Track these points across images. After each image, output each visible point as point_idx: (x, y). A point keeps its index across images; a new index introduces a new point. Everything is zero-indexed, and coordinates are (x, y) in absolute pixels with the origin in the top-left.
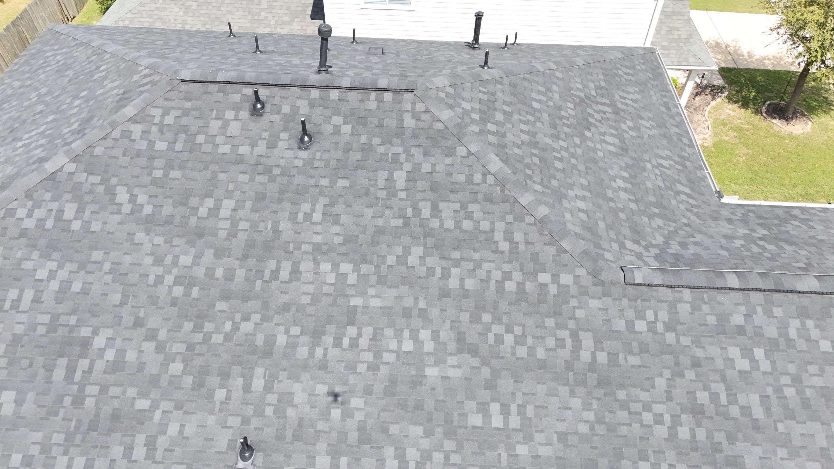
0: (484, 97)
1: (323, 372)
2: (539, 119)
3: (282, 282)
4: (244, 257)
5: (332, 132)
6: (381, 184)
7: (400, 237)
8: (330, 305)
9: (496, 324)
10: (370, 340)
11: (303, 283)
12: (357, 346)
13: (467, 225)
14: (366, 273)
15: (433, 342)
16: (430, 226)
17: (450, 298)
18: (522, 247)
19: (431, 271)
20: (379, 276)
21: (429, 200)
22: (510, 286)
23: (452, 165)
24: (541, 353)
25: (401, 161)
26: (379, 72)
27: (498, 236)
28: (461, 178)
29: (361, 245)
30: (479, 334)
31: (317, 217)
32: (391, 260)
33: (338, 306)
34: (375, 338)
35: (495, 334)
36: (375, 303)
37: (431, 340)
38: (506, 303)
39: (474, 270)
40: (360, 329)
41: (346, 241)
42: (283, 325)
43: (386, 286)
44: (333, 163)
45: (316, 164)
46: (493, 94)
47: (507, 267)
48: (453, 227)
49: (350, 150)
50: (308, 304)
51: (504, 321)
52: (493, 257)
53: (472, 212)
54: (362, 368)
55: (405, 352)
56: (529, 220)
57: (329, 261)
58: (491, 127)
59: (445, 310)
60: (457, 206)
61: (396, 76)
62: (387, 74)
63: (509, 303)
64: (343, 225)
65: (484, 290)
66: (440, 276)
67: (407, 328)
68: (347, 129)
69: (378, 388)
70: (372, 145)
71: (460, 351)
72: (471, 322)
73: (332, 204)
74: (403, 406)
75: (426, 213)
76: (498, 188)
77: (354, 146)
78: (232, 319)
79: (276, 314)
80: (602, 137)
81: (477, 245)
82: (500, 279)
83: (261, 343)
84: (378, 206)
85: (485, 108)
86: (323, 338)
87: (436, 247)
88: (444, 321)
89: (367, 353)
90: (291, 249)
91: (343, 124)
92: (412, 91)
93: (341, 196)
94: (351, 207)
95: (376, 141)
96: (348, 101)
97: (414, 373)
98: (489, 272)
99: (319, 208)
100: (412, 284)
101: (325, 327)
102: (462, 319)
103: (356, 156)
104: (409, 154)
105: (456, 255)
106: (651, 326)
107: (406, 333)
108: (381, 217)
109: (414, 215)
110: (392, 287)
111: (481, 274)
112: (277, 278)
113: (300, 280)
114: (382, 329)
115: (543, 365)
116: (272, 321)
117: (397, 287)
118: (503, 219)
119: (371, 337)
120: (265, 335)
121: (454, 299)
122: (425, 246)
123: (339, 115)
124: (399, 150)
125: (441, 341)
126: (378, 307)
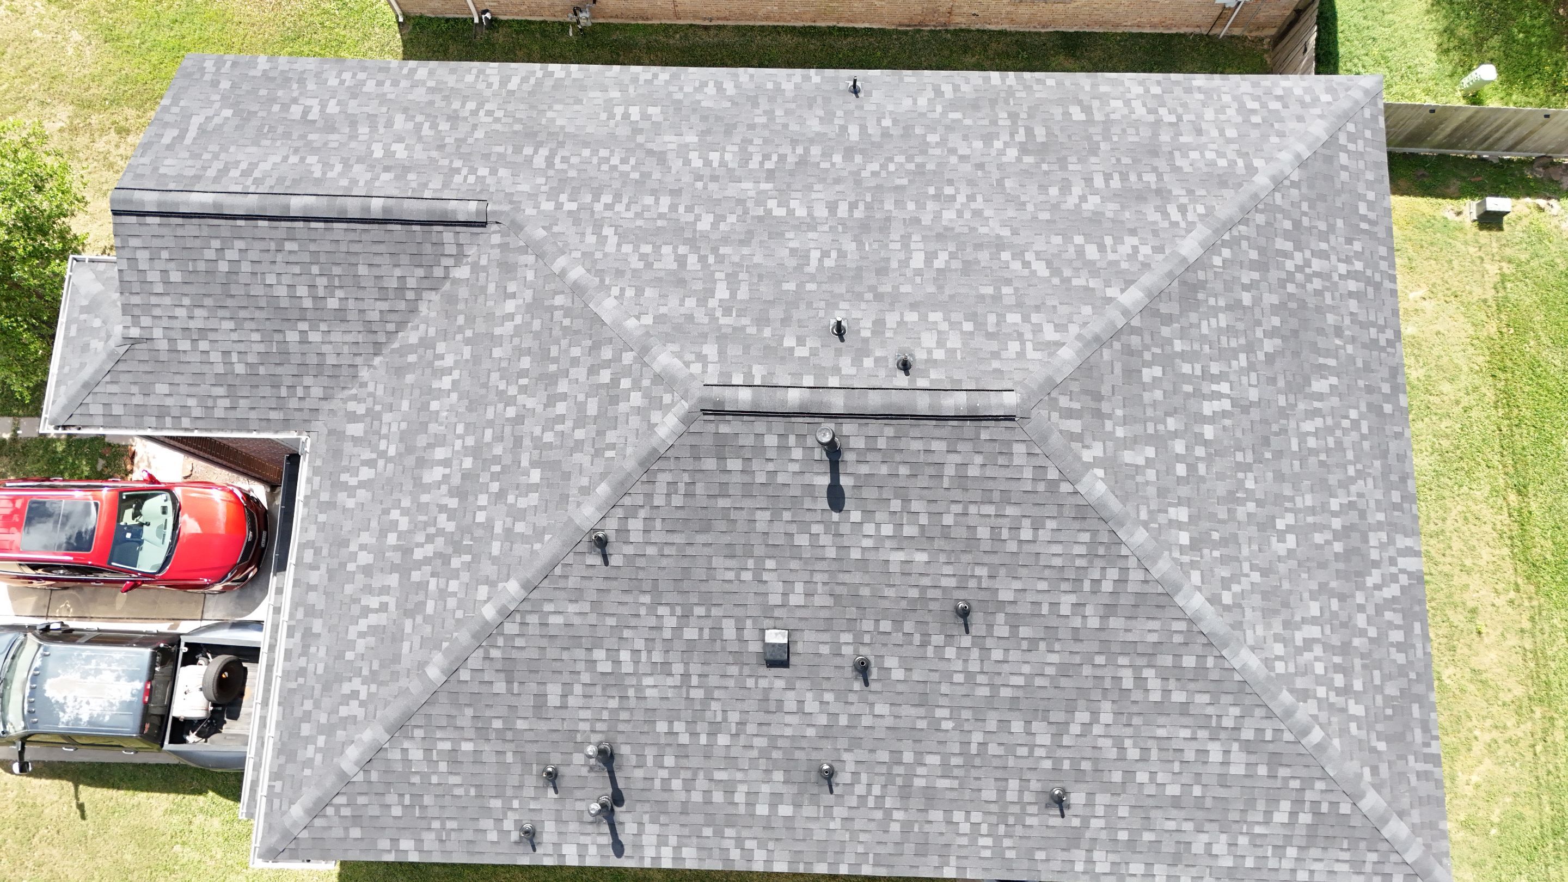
4: (888, 219)
13: (646, 249)
22: (607, 198)
24: (586, 153)
27: (613, 240)
28: (649, 292)
31: (815, 255)
32: (732, 219)
41: (782, 235)
44: (803, 306)
45: (823, 304)
47: (608, 214)
52: (621, 222)
68: (789, 342)
71: (664, 153)
73: (799, 268)
75: (692, 260)
77: (778, 324)
78: (888, 173)
87: (683, 229)
95: (752, 330)
98: (628, 210)
99: (814, 263)
103: (776, 313)
105: (660, 223)
111: (635, 208)
115: (586, 144)
118: (606, 255)
122: (695, 231)
124: (723, 321)
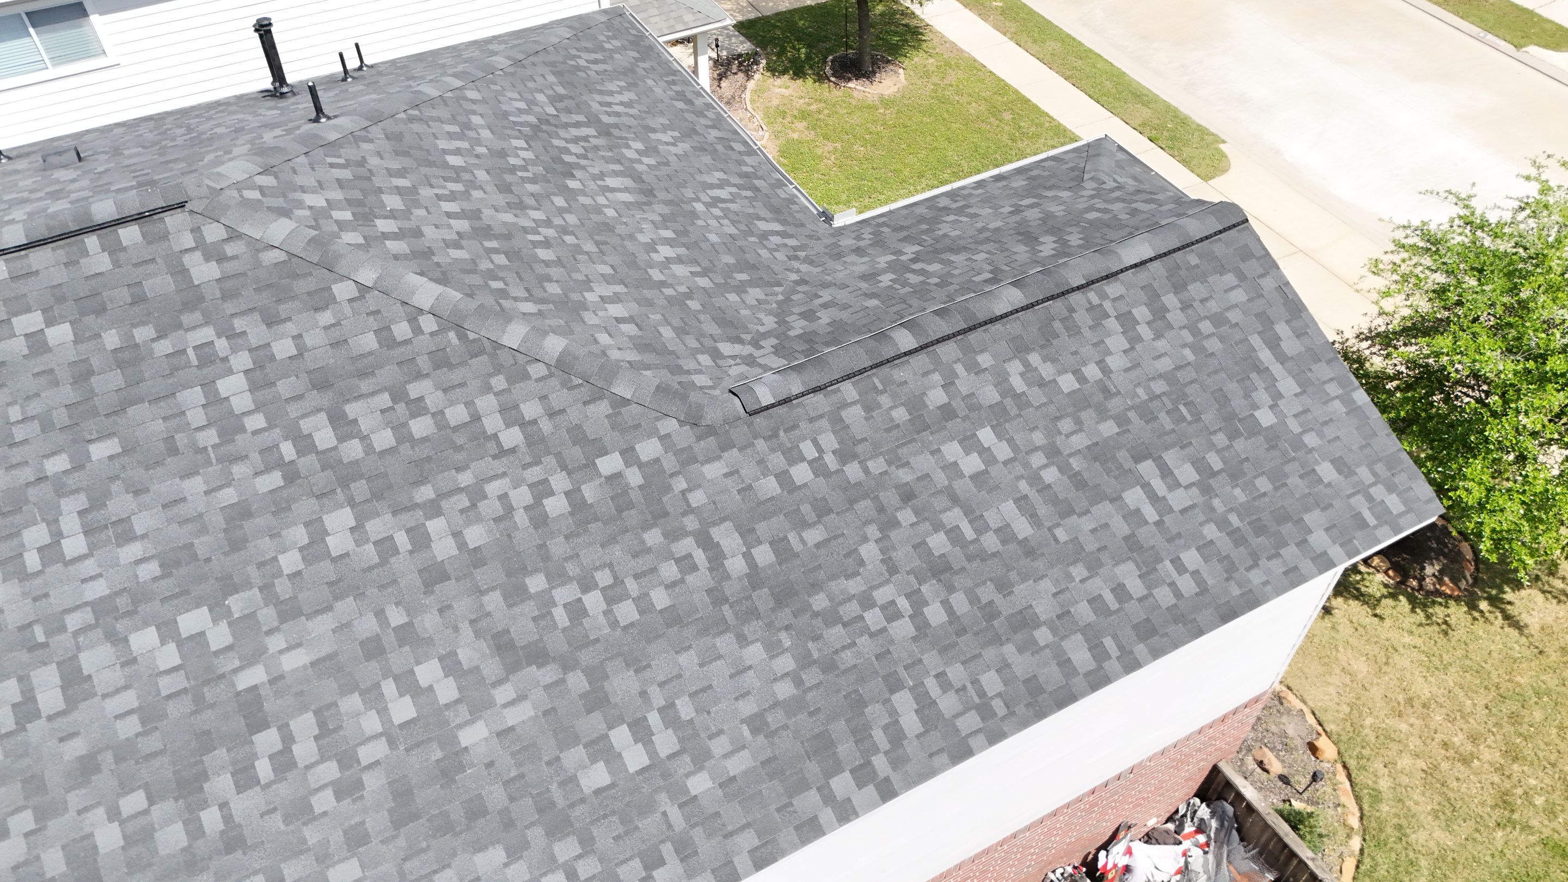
0: (346, 174)
1: (239, 854)
2: (474, 184)
3: (50, 718)
5: (26, 352)
6: (197, 417)
7: (289, 509)
8: (193, 713)
9: (559, 585)
10: (316, 738)
11: (104, 696)
12: (293, 764)
14: (246, 612)
15: (451, 678)
16: (345, 461)
17: (449, 579)
18: (546, 426)
19: (386, 547)
20: (278, 603)
21: (319, 410)
23: (338, 324)
25: (221, 355)
26: (86, 193)
29: (208, 560)
30: (535, 619)
33: (212, 706)
34: (325, 731)
35: (565, 606)
36: (294, 661)
37: (446, 676)
38: (562, 539)
39: (474, 505)
40: (284, 729)
42: (98, 804)
43: (303, 618)
46: (362, 162)
48: (393, 443)
49: (91, 373)
50: (137, 735)
51: (571, 574)
53: (421, 399)
54: (324, 801)
55: (402, 726)
56: (537, 370)
57: (146, 624)
58: (384, 225)
59: (450, 607)
60: (384, 400)
61: (132, 188)
62: (108, 191)
63: (567, 538)
64: (143, 537)
65: (509, 536)
66: (410, 547)
67: (385, 677)
69: (377, 822)
70: (137, 345)
72: (510, 606)
74: (445, 827)
76: (452, 335)
79: (68, 791)
80: (600, 183)
81: (459, 457)
82: (532, 502)
83: (63, 868)
84: (211, 464)
85: (357, 195)
86: (206, 786)
88: (456, 629)
89: (322, 767)
90: (41, 638)
91: (47, 326)
92: (181, 205)
93: (113, 479)
94: (147, 490)
96: (37, 273)
97: (439, 754)
100: (358, 588)
101: (202, 762)
102: (490, 608)
104: (232, 336)
106: (818, 466)
107: (389, 688)
108: (228, 485)
109: (300, 453)
110: (318, 612)
112: (37, 715)
113: (95, 695)
114: (335, 704)
116: (66, 809)
117: (329, 608)
119: (316, 732)
120: (63, 848)
121: (457, 579)
123: (28, 310)
125: (465, 668)
126: (305, 667)
